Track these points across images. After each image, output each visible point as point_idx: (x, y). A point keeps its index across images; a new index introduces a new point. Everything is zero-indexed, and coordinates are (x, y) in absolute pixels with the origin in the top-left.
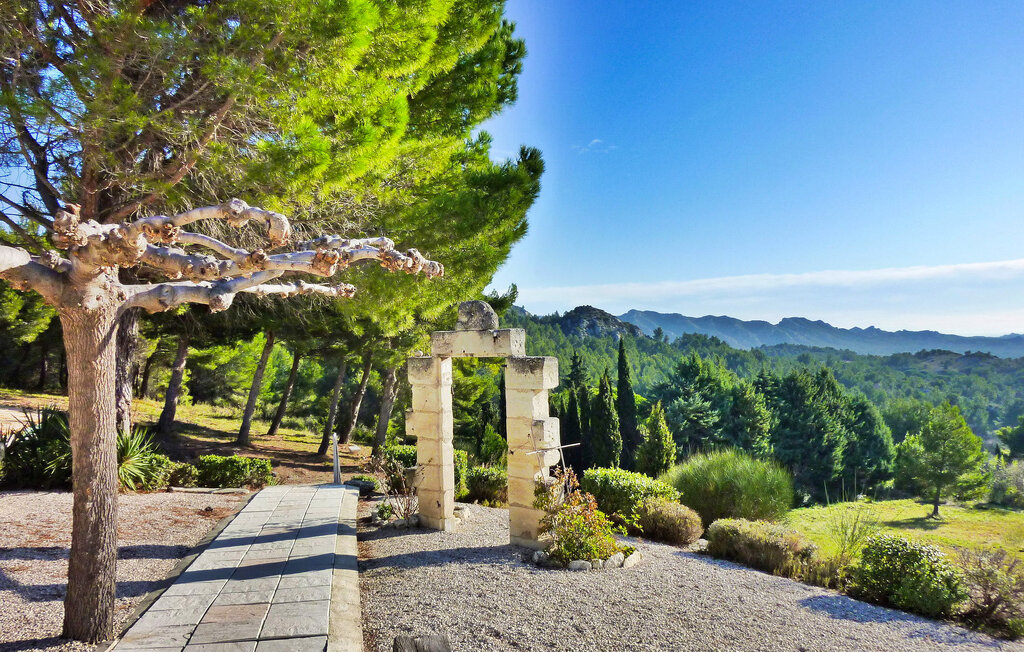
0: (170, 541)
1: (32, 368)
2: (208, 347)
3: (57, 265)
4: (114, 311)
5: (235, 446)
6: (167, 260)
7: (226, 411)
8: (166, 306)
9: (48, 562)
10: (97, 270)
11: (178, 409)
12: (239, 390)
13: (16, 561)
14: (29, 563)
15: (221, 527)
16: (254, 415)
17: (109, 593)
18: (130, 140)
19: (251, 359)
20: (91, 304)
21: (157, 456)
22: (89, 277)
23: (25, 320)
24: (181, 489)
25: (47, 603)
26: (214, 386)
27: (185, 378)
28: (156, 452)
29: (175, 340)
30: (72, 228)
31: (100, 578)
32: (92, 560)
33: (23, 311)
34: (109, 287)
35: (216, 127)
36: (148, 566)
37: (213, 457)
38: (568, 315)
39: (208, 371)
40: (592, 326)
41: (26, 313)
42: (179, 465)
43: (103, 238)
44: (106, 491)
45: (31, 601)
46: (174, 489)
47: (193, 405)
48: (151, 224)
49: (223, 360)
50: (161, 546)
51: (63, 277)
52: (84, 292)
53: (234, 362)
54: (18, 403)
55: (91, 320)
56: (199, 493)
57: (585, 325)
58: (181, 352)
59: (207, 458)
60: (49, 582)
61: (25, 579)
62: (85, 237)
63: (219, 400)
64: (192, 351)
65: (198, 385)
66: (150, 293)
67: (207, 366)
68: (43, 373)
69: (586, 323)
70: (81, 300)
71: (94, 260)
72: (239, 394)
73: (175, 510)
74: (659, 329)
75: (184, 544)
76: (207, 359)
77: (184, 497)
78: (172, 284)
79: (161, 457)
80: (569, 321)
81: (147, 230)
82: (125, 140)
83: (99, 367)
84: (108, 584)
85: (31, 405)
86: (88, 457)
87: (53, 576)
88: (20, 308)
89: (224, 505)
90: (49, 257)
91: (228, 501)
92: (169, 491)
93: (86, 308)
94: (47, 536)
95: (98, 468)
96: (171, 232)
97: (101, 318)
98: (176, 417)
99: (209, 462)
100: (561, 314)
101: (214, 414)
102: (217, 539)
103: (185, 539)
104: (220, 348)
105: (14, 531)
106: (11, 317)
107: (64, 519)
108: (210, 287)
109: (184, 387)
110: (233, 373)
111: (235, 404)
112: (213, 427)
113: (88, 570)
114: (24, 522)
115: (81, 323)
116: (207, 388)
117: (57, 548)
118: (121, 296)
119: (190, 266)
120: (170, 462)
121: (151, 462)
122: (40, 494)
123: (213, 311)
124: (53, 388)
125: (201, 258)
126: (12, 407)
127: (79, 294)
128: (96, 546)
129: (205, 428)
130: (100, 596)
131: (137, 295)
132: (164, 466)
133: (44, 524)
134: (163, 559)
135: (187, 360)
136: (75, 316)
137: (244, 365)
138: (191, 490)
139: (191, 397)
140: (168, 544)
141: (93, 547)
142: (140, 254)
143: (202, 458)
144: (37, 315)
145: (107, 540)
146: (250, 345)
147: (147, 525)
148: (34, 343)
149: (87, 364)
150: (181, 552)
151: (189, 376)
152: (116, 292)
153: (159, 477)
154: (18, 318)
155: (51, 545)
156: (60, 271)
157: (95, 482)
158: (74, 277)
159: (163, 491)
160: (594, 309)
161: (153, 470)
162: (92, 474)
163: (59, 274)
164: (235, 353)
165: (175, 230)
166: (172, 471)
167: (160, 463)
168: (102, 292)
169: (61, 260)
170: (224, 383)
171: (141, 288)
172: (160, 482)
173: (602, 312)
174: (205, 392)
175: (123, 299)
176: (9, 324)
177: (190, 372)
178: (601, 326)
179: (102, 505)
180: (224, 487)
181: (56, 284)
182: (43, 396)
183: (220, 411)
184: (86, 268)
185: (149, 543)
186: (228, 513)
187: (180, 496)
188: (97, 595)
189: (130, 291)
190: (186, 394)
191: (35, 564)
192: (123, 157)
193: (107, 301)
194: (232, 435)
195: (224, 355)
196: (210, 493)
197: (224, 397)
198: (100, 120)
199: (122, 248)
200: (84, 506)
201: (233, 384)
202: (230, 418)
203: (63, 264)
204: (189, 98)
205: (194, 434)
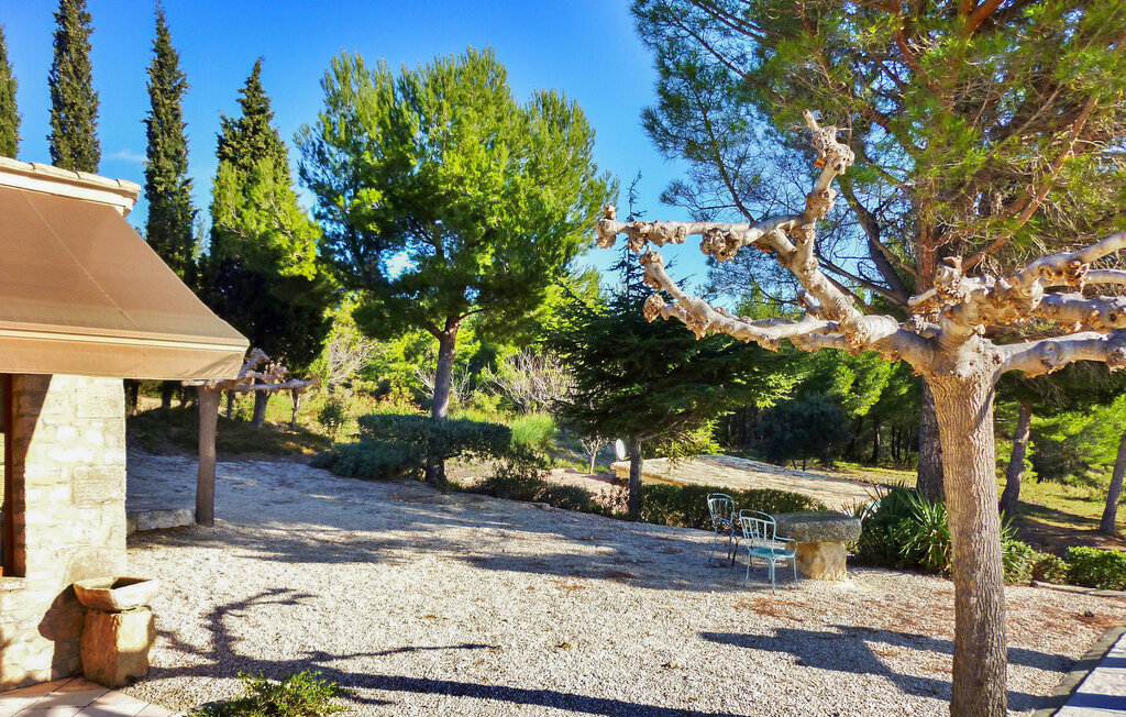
0: (1047, 648)
1: (865, 442)
2: (1055, 415)
3: (922, 331)
4: (989, 376)
5: (1100, 535)
6: (1062, 310)
7: (1082, 491)
8: (1051, 367)
9: (916, 651)
10: (971, 332)
11: (1022, 487)
12: (1096, 466)
13: (884, 644)
14: (896, 649)
15: (1110, 639)
16: (1119, 499)
17: (1000, 706)
18: (968, 183)
19: (1110, 427)
20: (965, 371)
21: (1016, 543)
22: (961, 341)
23: (857, 393)
24: (1047, 584)
25: (923, 699)
26: (1062, 461)
27: (1028, 452)
28: (1014, 538)
29: (1014, 408)
30: (954, 284)
31: (990, 686)
32: (979, 664)
33: (855, 384)
34: (982, 349)
35: (1072, 144)
36: (1027, 674)
37: (1086, 550)
39: (1055, 443)
41: (858, 387)
42: (1043, 556)
43: (986, 292)
44: (991, 586)
45: (906, 693)
46: (1039, 583)
47: (1038, 482)
48: (1051, 266)
49: (1074, 429)
50: (1037, 653)
51: (933, 342)
52: (956, 358)
53: (1087, 431)
54: (856, 476)
55: (966, 389)
56: (1072, 592)
58: (1023, 421)
59: (1078, 550)
60: (921, 675)
61: (896, 666)
62: (968, 293)
63: (1070, 477)
64: (1035, 420)
65: (1042, 459)
66: (1029, 352)
67: (1054, 437)
68: (876, 446)
70: (953, 367)
71: (970, 319)
72: (1097, 471)
73: (1045, 609)
75: (1066, 654)
76: (1054, 429)
77: (1053, 595)
78: (1056, 340)
79: (1021, 545)
81: (1045, 272)
82: (961, 185)
83: (977, 442)
84: (998, 695)
85: (868, 479)
86: (969, 545)
87: (923, 668)
88: (852, 381)
89: (1107, 612)
90: (914, 323)
91: (1112, 607)
92: (1032, 585)
93: (959, 376)
94: (909, 622)
95: (982, 558)
96: (1078, 271)
97: (976, 385)
98: (1020, 498)
99: (1083, 556)
101: (1066, 495)
102: (1109, 655)
103: (1065, 648)
104: (1069, 415)
105: (876, 611)
106: (845, 391)
107: (923, 604)
108: (1105, 339)
109: (1026, 461)
110: (1086, 445)
111: (1092, 483)
112: (1066, 510)
113: (976, 675)
114: (884, 603)
115: (954, 394)
116: (1053, 464)
117: (920, 636)
118: (996, 358)
119: (1094, 314)
120: (1033, 552)
121: (1010, 549)
122: (895, 574)
123: (1112, 369)
124: (887, 461)
125: (1108, 301)
126: (851, 481)
127: (951, 360)
128: (982, 649)
129: (1056, 511)
130: (990, 708)
131: (1014, 357)
132: (1026, 555)
133: (904, 608)
134: (1044, 669)
135: (1031, 430)
136: (948, 385)
137: (1102, 436)
138: (1058, 587)
139: (1035, 474)
140: (1045, 651)
141: (980, 648)
142: (1035, 305)
143: (1071, 549)
144: (868, 388)
145: (995, 644)
146: (1108, 410)
147: (1015, 624)
148: (867, 416)
149: (964, 439)
150: (1064, 665)
151: (1032, 448)
152: (990, 354)
153: (1021, 567)
154: (851, 391)
155: (915, 632)
156: (930, 335)
157: (979, 575)
158: (944, 342)
159: (1027, 585)
161: (1013, 559)
162: (975, 565)
163: (927, 341)
164: (1089, 420)
165: (1084, 268)
166: (1034, 562)
167: (1020, 552)
168: (974, 356)
169: (926, 325)
170: (1075, 457)
171: (1018, 348)
172: (1021, 573)
174: (1052, 468)
175: (998, 363)
176: (843, 398)
177: (1032, 445)
179: (988, 602)
180: (1102, 588)
181: (926, 352)
182: (878, 469)
183: (1072, 491)
184: (957, 330)
185: (1022, 648)
186: (1116, 623)
187: (1046, 593)
188: (987, 705)
189: (1006, 353)
190: (1029, 470)
191: (903, 651)
192: (960, 203)
193: (982, 366)
194: (1091, 521)
195: (1075, 423)
196: (1085, 593)
197: (1076, 474)
198: (935, 169)
199: (1013, 299)
200: (968, 601)
201: (1087, 459)
202: (1087, 500)
203: (929, 329)
204: (1033, 119)
205: (1042, 517)
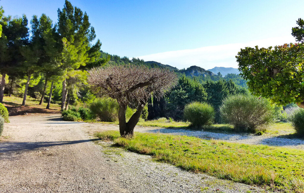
38: (188, 69)
40: (196, 72)
57: (193, 72)
69: (194, 72)
74: (219, 72)
80: (188, 71)
100: (186, 69)
160: (197, 67)
173: (199, 68)
178: (199, 72)
